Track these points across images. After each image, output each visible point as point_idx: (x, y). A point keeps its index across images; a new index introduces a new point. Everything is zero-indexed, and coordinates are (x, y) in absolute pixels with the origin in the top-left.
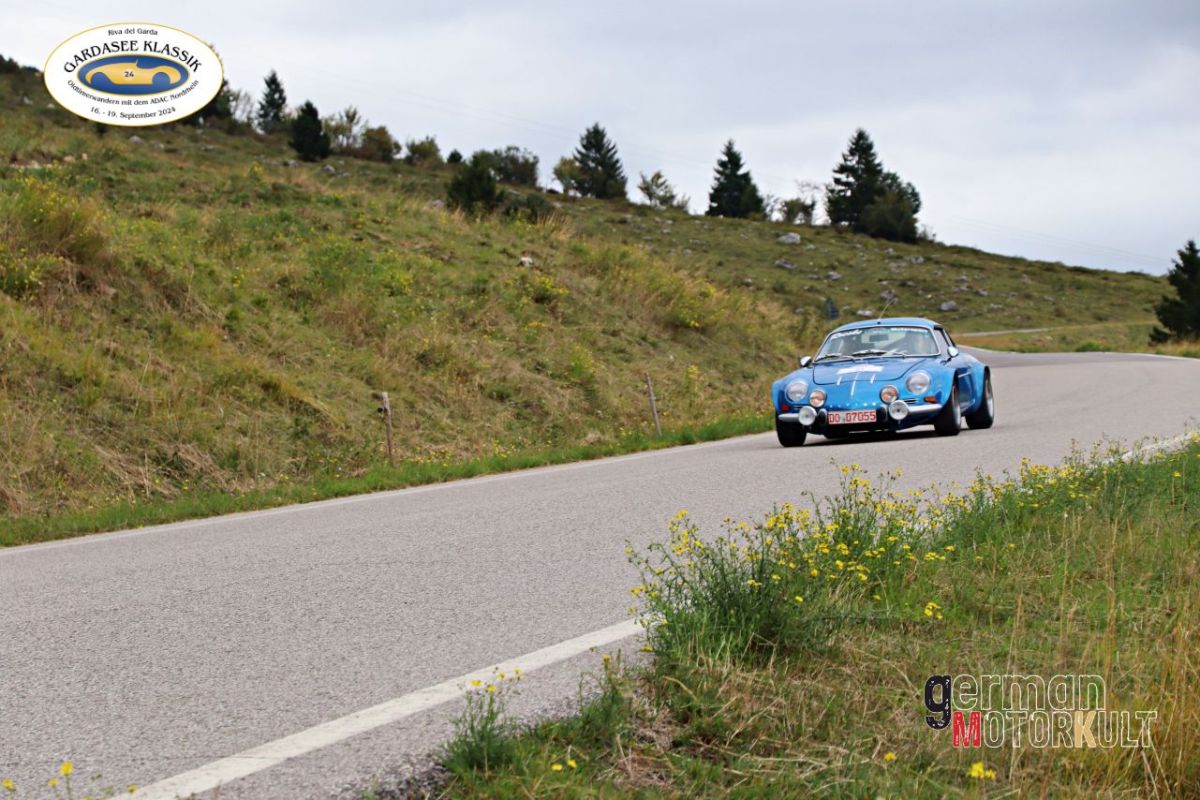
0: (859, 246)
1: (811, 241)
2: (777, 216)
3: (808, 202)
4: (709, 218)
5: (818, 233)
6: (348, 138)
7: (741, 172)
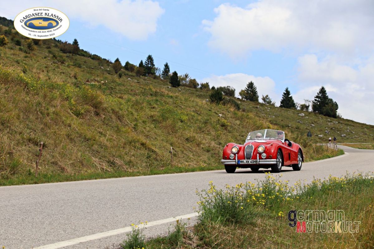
0: (320, 118)
1: (307, 116)
2: (299, 108)
3: (308, 105)
4: (280, 108)
5: (309, 114)
6: (185, 82)
7: (290, 96)
